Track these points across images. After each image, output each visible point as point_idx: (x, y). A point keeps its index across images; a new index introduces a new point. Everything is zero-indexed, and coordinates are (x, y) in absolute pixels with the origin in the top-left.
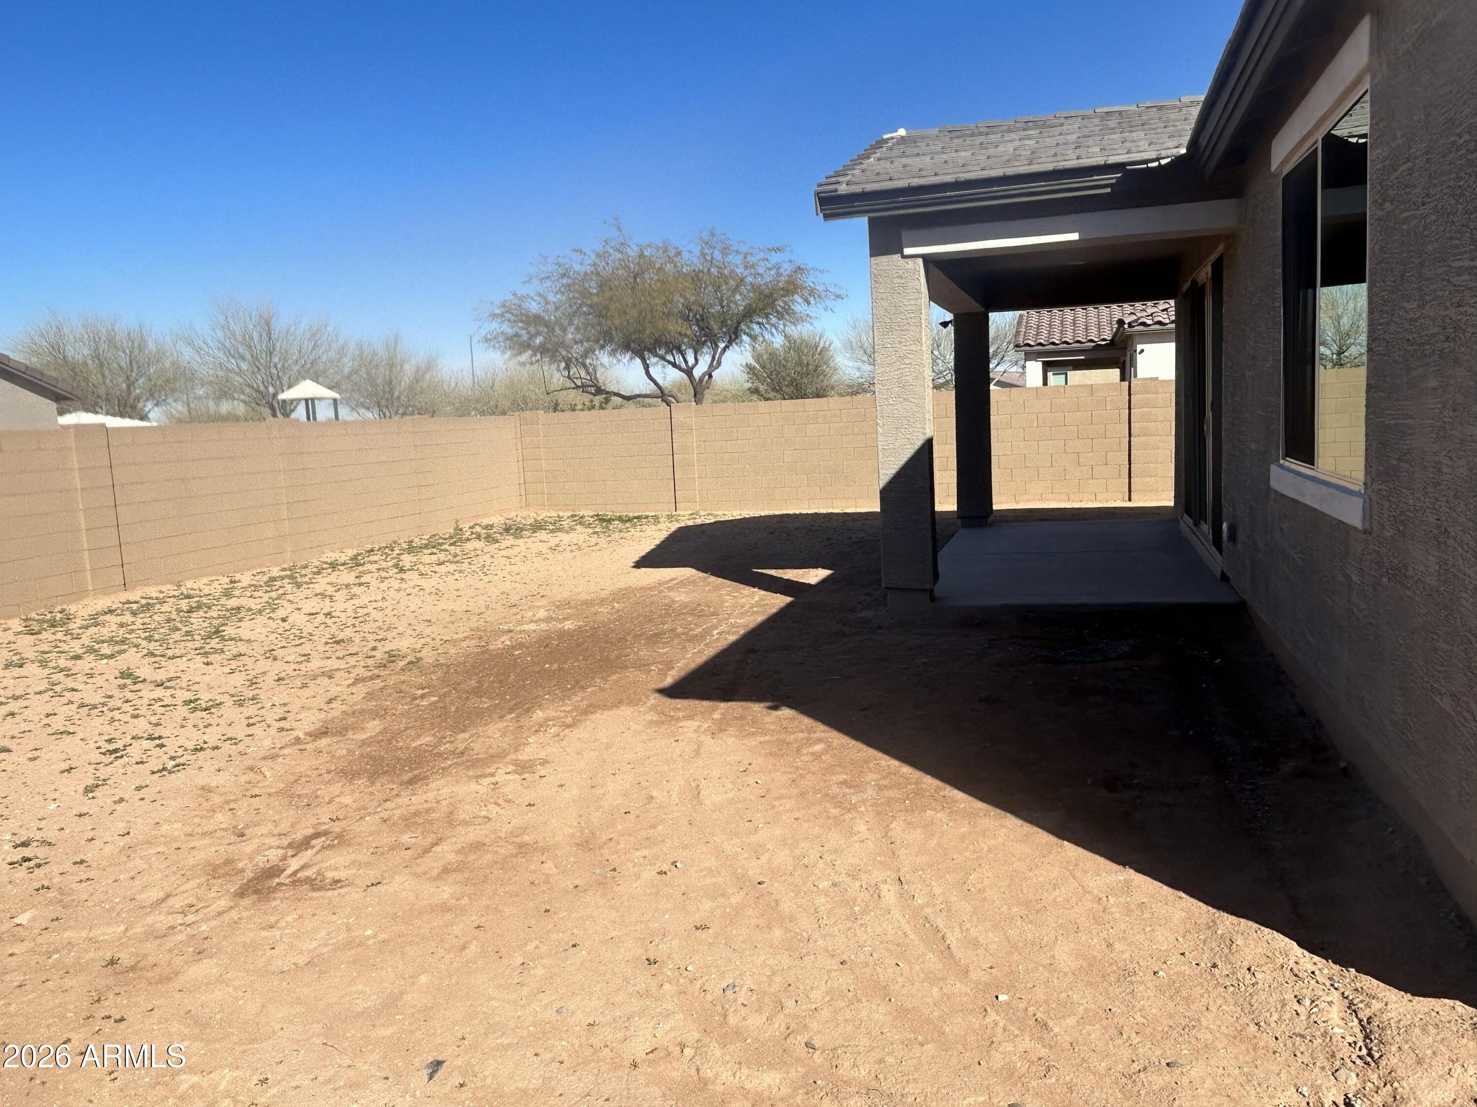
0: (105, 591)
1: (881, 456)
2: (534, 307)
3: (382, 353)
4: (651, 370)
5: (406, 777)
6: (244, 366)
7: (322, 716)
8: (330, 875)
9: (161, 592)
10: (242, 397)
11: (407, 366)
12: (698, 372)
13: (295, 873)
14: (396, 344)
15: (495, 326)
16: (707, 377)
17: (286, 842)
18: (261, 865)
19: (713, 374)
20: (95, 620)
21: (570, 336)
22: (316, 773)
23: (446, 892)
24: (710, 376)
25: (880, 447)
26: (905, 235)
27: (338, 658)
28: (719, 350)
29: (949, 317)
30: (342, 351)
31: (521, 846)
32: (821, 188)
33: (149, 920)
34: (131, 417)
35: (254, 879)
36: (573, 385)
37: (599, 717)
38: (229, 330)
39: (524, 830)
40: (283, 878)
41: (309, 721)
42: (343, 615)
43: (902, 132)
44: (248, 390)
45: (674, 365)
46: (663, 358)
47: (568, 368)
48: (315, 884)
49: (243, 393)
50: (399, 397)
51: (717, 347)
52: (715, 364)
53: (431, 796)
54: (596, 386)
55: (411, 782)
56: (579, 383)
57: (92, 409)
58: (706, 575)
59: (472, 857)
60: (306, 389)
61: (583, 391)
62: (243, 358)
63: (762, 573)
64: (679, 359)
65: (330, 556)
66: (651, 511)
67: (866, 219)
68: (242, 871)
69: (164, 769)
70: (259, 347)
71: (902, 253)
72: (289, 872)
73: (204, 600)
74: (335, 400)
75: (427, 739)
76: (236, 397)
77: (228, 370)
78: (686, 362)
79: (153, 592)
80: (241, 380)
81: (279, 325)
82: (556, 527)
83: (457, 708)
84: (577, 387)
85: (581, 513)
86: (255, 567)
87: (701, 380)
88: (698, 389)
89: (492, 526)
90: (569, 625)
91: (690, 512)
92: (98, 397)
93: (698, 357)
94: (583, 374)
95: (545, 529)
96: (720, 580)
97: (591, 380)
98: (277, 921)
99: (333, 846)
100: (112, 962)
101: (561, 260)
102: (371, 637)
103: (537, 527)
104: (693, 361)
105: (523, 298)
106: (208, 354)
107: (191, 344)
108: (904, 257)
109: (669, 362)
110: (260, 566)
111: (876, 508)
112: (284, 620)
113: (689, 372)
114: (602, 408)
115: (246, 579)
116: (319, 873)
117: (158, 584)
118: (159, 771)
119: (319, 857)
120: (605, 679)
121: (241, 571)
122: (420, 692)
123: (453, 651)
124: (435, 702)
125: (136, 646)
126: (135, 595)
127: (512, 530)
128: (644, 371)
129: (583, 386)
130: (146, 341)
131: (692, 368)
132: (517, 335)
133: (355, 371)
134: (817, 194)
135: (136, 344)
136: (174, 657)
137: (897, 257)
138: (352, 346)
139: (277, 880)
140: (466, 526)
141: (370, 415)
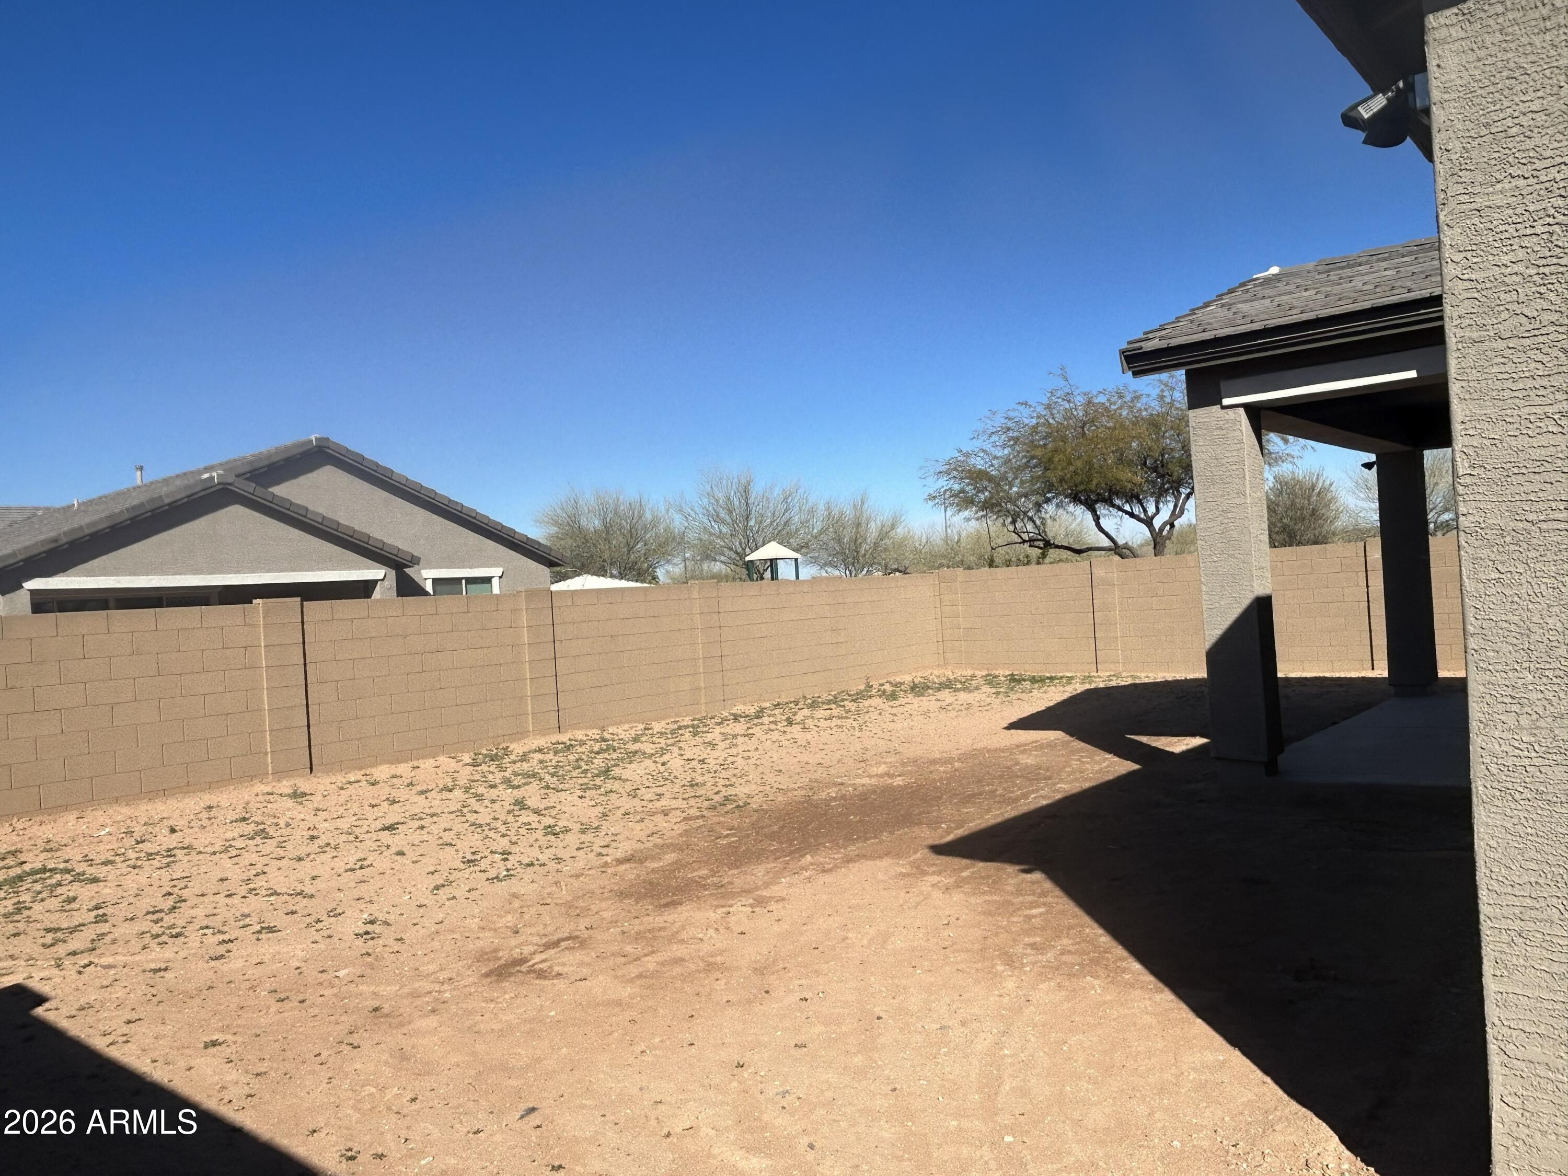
0: (543, 732)
1: (1205, 615)
2: (979, 463)
3: (849, 512)
4: (1102, 521)
5: (663, 901)
6: (724, 530)
7: (639, 846)
8: (557, 969)
9: (586, 735)
10: (722, 558)
11: (872, 525)
12: (1157, 523)
13: (534, 965)
14: (863, 503)
15: (943, 483)
16: (1168, 527)
17: (544, 940)
18: (515, 956)
19: (1176, 523)
20: (524, 758)
21: (1015, 489)
22: (601, 891)
23: (626, 992)
24: (1172, 526)
25: (1204, 608)
26: (1224, 385)
27: (684, 799)
28: (1183, 496)
29: (1372, 458)
30: (812, 512)
31: (709, 964)
32: (1132, 346)
33: (417, 985)
34: (628, 580)
35: (505, 965)
36: (1020, 540)
37: (855, 867)
38: (714, 497)
39: (721, 952)
40: (524, 968)
41: (624, 848)
42: (714, 762)
43: (1275, 270)
44: (727, 552)
45: (1132, 515)
46: (1120, 509)
47: (1014, 522)
48: (541, 975)
49: (723, 554)
50: (865, 555)
51: (1180, 493)
52: (1177, 513)
53: (670, 918)
54: (1044, 540)
55: (667, 905)
56: (1025, 537)
57: (601, 572)
58: (1072, 739)
59: (667, 968)
60: (771, 550)
61: (1030, 546)
62: (723, 522)
63: (1133, 740)
64: (1137, 510)
65: (739, 709)
66: (1069, 671)
67: (1183, 372)
68: (500, 959)
69: (497, 877)
70: (737, 511)
71: (1221, 403)
72: (530, 963)
73: (615, 744)
74: (796, 560)
75: (704, 872)
76: (718, 558)
77: (711, 534)
78: (1145, 510)
79: (580, 735)
80: (722, 543)
81: (756, 492)
82: (966, 686)
83: (747, 849)
84: (1024, 541)
85: (997, 673)
86: (669, 717)
87: (1162, 529)
88: (1158, 540)
89: (901, 684)
90: (899, 781)
91: (1108, 674)
92: (604, 561)
93: (1161, 505)
94: (1030, 527)
95: (950, 688)
96: (1083, 744)
97: (1039, 534)
98: (498, 998)
99: (573, 948)
100: (376, 1010)
101: (1011, 414)
102: (722, 782)
103: (947, 685)
104: (1154, 511)
105: (967, 455)
106: (694, 520)
107: (680, 511)
108: (1224, 408)
109: (1126, 512)
110: (677, 716)
111: (1202, 673)
112: (663, 764)
113: (1148, 522)
114: (1038, 563)
115: (657, 727)
116: (550, 967)
117: (587, 728)
118: (493, 879)
119: (558, 955)
120: (891, 833)
121: (658, 720)
122: (726, 833)
123: (780, 799)
124: (733, 842)
125: (541, 780)
126: (564, 738)
127: (919, 689)
128: (1094, 523)
129: (1031, 540)
130: (644, 511)
131: (1153, 518)
132: (962, 491)
133: (823, 531)
134: (1122, 352)
135: (636, 513)
136: (562, 790)
137: (1216, 408)
138: (821, 506)
139: (518, 968)
140: (875, 684)
141: (836, 573)
